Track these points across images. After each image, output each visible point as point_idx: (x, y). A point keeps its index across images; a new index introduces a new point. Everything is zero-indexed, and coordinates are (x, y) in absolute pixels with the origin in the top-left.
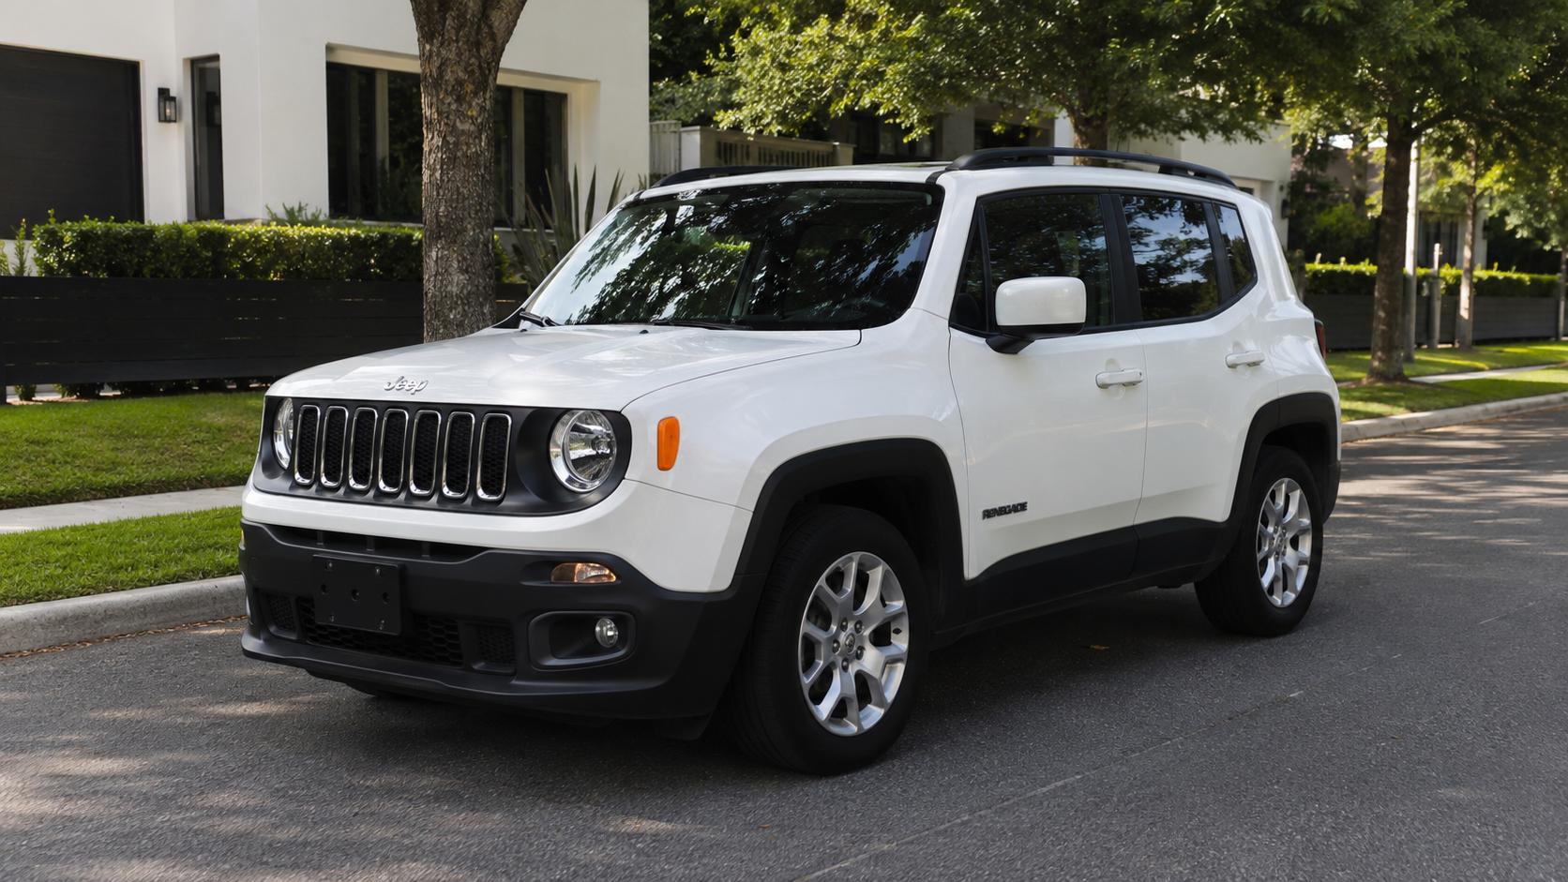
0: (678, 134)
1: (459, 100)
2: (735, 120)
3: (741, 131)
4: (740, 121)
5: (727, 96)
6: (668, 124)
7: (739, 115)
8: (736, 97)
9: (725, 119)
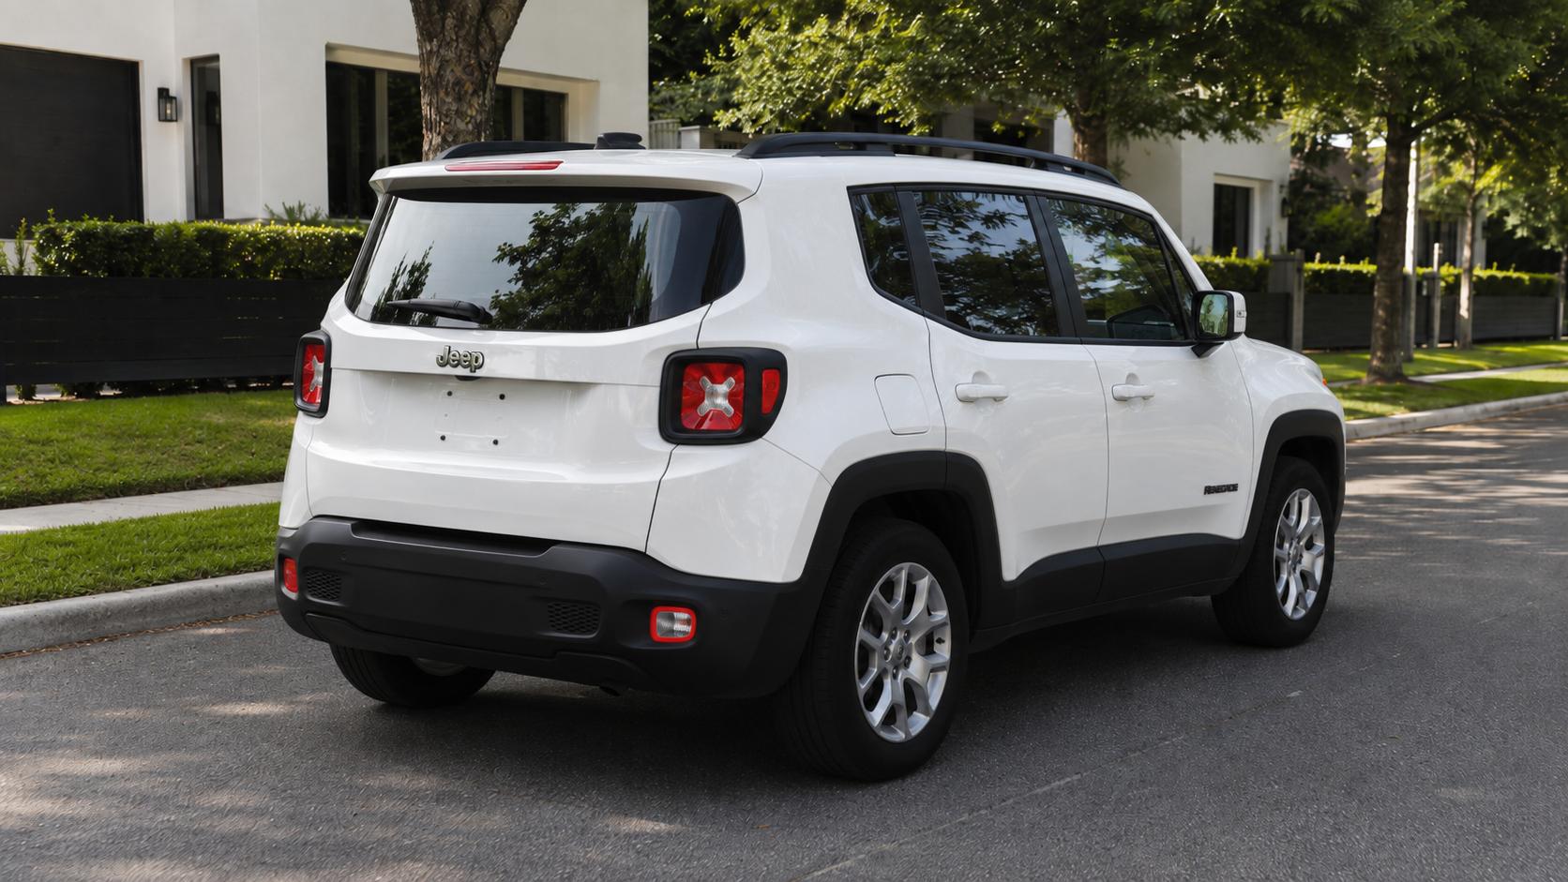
0: (679, 133)
1: (459, 99)
2: (734, 120)
3: (741, 129)
4: (739, 120)
5: (726, 96)
6: (668, 123)
7: (739, 115)
8: (736, 96)
9: (725, 119)
